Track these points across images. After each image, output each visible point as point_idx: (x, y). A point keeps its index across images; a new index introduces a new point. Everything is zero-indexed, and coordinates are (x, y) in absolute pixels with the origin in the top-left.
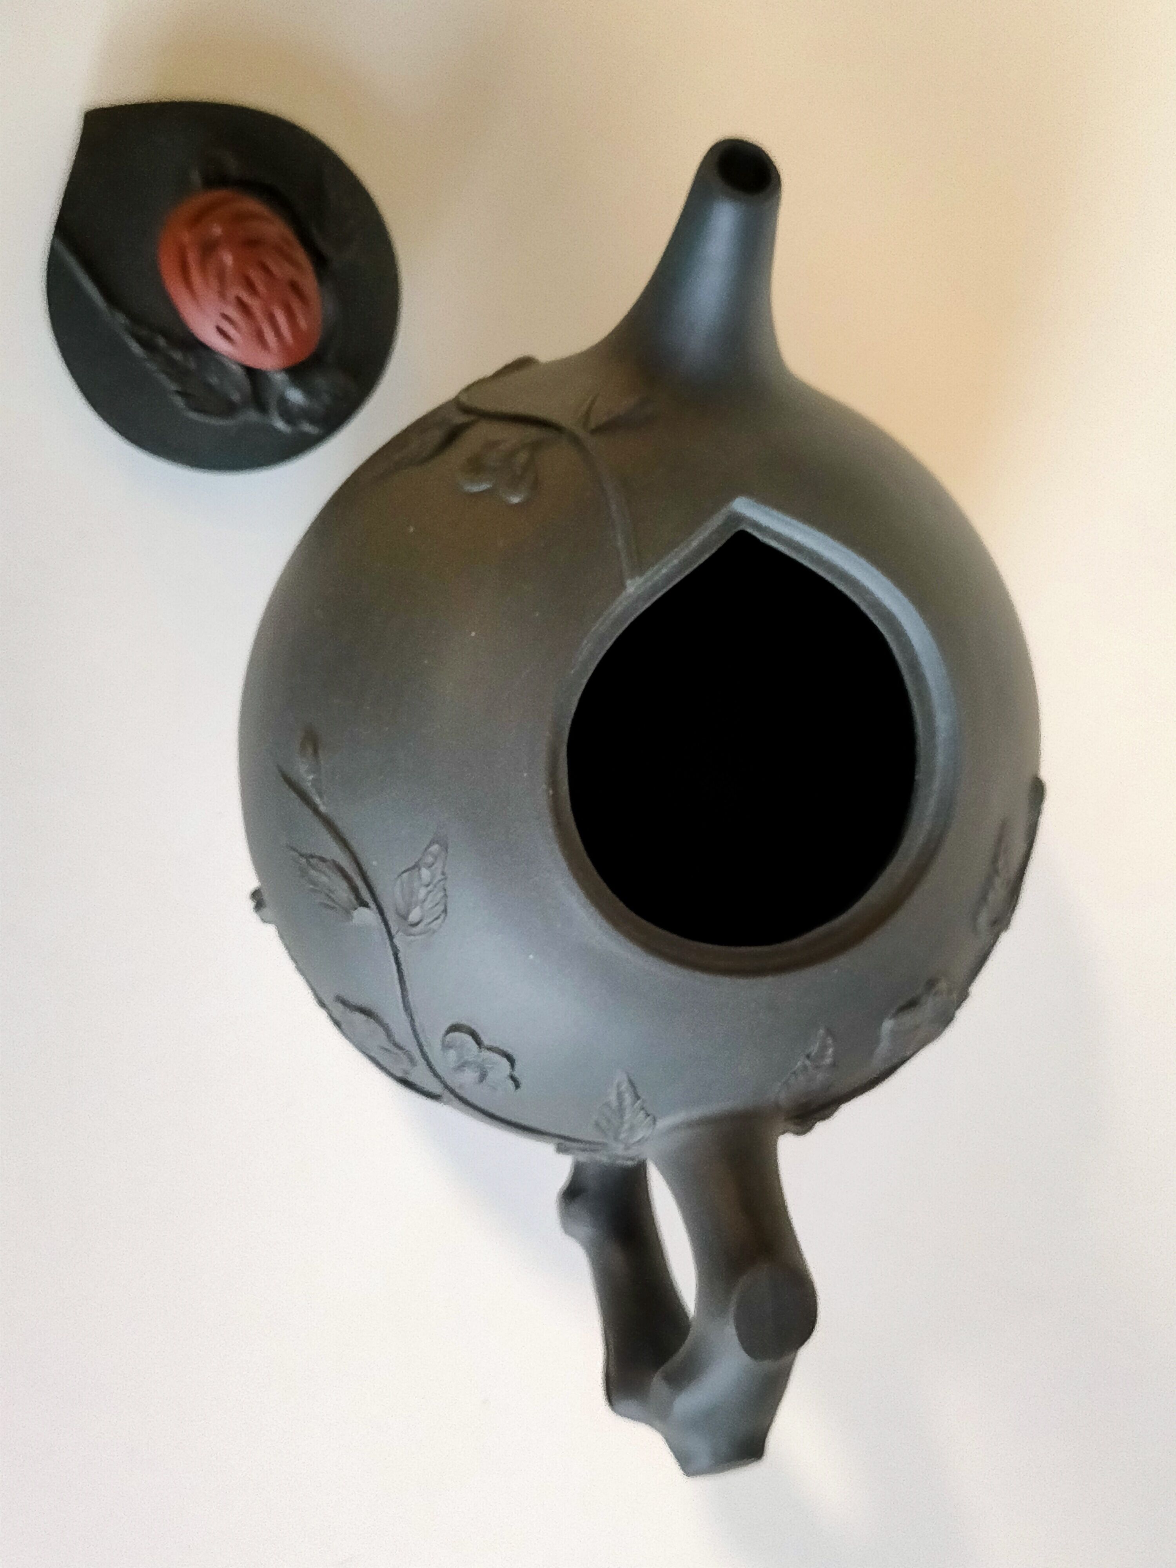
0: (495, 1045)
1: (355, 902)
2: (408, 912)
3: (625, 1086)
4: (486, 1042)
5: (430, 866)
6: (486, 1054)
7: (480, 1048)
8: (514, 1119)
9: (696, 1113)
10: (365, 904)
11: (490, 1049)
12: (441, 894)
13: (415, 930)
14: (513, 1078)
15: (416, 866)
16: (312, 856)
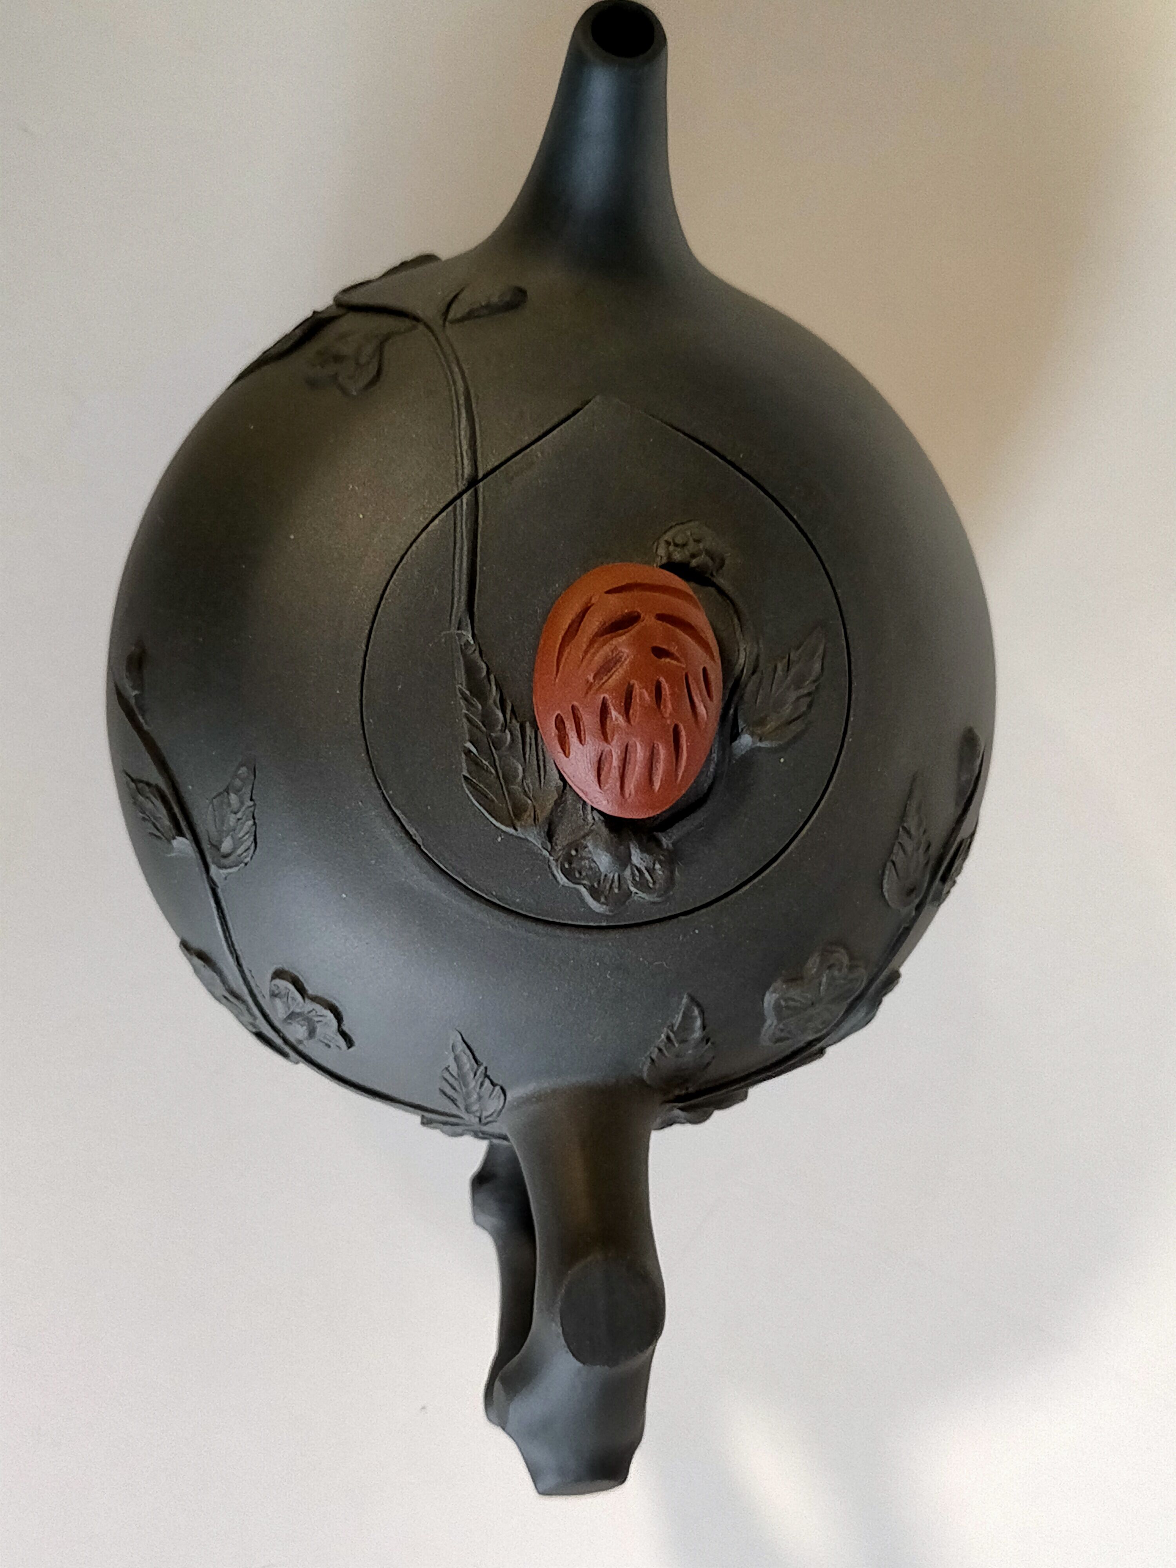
0: (320, 994)
1: (174, 832)
2: (221, 842)
3: (461, 1047)
4: (310, 992)
5: (237, 791)
6: (309, 1006)
7: (303, 998)
8: (361, 1082)
9: (546, 1084)
10: (181, 834)
11: (315, 999)
12: (251, 822)
13: (225, 862)
14: (344, 1034)
15: (227, 791)
16: (141, 781)
